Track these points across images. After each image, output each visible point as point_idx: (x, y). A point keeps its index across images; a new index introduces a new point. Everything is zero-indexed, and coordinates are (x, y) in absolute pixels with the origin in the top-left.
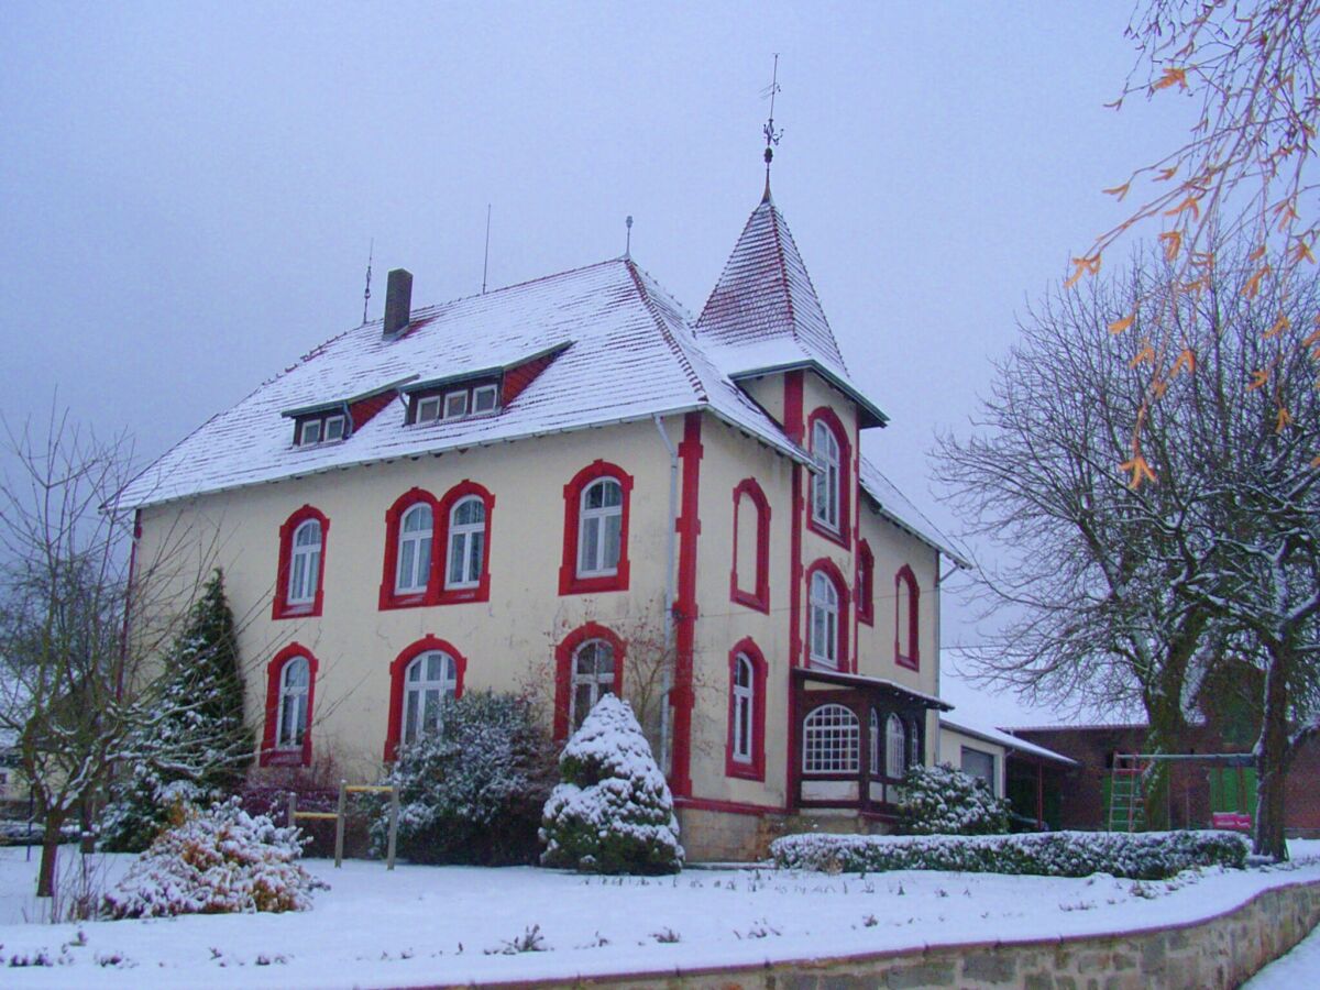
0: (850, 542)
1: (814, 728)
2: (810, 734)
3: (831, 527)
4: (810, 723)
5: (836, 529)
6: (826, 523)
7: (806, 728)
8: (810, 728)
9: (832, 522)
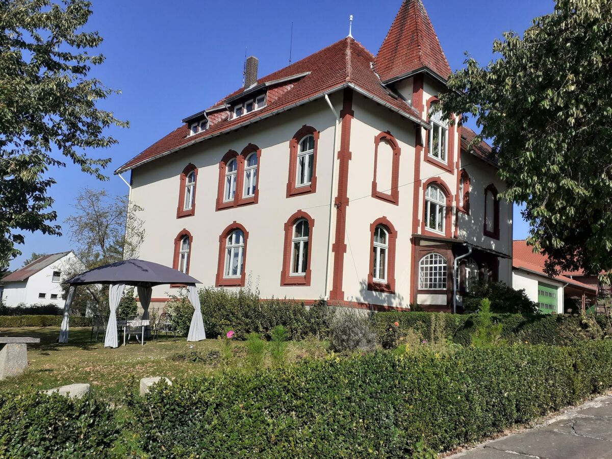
0: (453, 170)
1: (424, 266)
2: (422, 268)
3: (442, 162)
4: (422, 263)
5: (445, 163)
6: (439, 159)
7: (420, 266)
8: (422, 266)
9: (443, 159)
